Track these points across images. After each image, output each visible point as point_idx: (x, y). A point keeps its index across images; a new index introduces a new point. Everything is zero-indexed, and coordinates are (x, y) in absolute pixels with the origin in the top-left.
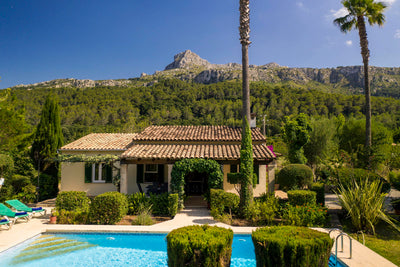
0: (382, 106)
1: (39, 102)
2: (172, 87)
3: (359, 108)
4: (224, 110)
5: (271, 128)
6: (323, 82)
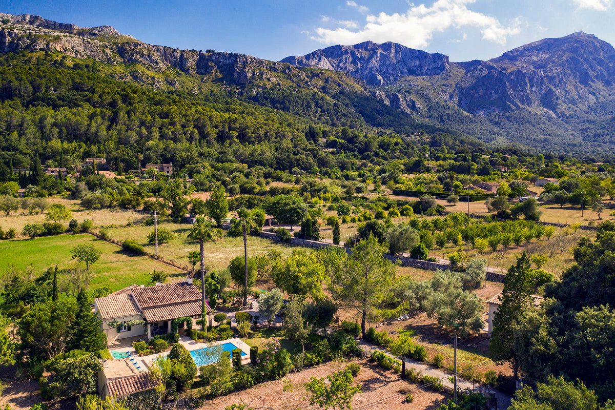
0: (262, 132)
3: (235, 133)
5: (123, 160)
6: (187, 71)
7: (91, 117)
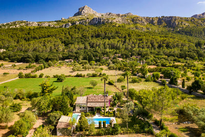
0: (175, 44)
1: (11, 36)
2: (78, 29)
3: (165, 45)
4: (104, 44)
6: (154, 24)
7: (118, 42)
